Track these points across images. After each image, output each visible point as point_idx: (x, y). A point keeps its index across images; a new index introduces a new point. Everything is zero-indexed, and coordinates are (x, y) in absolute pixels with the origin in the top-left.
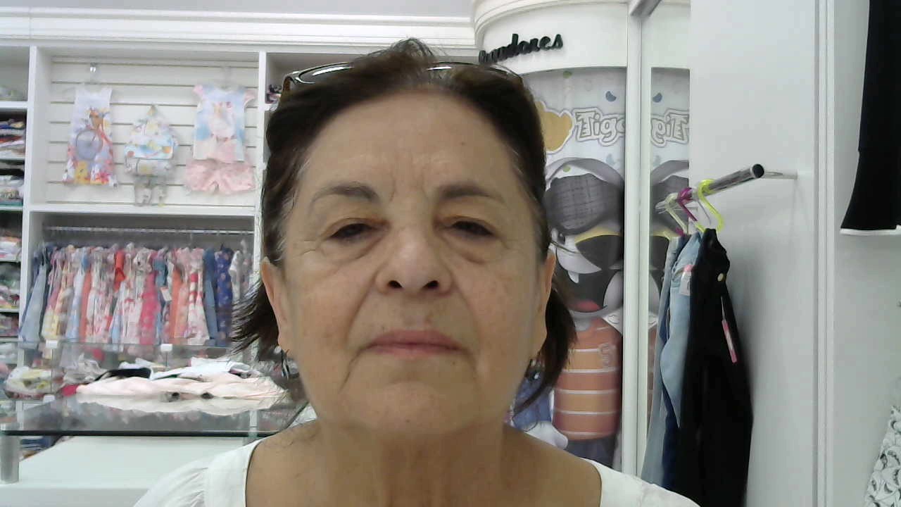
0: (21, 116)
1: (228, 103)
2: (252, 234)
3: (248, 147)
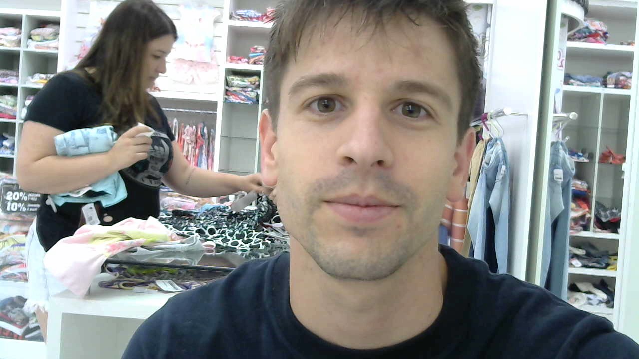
0: (56, 23)
1: (200, 20)
2: (216, 114)
3: (215, 51)
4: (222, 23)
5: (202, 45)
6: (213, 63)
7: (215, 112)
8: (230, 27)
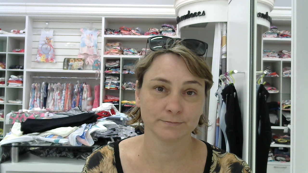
1: (92, 35)
2: (100, 79)
3: (98, 49)
4: (101, 36)
5: (93, 46)
6: (98, 55)
7: (100, 78)
8: (105, 38)
